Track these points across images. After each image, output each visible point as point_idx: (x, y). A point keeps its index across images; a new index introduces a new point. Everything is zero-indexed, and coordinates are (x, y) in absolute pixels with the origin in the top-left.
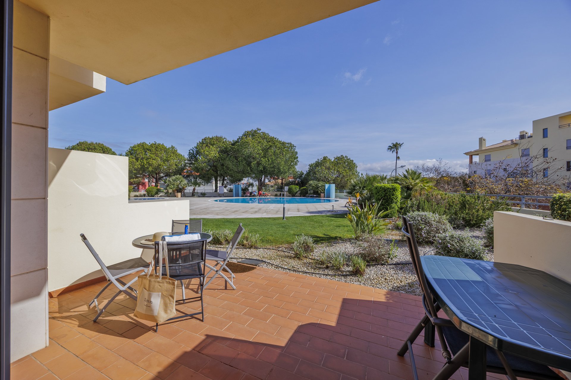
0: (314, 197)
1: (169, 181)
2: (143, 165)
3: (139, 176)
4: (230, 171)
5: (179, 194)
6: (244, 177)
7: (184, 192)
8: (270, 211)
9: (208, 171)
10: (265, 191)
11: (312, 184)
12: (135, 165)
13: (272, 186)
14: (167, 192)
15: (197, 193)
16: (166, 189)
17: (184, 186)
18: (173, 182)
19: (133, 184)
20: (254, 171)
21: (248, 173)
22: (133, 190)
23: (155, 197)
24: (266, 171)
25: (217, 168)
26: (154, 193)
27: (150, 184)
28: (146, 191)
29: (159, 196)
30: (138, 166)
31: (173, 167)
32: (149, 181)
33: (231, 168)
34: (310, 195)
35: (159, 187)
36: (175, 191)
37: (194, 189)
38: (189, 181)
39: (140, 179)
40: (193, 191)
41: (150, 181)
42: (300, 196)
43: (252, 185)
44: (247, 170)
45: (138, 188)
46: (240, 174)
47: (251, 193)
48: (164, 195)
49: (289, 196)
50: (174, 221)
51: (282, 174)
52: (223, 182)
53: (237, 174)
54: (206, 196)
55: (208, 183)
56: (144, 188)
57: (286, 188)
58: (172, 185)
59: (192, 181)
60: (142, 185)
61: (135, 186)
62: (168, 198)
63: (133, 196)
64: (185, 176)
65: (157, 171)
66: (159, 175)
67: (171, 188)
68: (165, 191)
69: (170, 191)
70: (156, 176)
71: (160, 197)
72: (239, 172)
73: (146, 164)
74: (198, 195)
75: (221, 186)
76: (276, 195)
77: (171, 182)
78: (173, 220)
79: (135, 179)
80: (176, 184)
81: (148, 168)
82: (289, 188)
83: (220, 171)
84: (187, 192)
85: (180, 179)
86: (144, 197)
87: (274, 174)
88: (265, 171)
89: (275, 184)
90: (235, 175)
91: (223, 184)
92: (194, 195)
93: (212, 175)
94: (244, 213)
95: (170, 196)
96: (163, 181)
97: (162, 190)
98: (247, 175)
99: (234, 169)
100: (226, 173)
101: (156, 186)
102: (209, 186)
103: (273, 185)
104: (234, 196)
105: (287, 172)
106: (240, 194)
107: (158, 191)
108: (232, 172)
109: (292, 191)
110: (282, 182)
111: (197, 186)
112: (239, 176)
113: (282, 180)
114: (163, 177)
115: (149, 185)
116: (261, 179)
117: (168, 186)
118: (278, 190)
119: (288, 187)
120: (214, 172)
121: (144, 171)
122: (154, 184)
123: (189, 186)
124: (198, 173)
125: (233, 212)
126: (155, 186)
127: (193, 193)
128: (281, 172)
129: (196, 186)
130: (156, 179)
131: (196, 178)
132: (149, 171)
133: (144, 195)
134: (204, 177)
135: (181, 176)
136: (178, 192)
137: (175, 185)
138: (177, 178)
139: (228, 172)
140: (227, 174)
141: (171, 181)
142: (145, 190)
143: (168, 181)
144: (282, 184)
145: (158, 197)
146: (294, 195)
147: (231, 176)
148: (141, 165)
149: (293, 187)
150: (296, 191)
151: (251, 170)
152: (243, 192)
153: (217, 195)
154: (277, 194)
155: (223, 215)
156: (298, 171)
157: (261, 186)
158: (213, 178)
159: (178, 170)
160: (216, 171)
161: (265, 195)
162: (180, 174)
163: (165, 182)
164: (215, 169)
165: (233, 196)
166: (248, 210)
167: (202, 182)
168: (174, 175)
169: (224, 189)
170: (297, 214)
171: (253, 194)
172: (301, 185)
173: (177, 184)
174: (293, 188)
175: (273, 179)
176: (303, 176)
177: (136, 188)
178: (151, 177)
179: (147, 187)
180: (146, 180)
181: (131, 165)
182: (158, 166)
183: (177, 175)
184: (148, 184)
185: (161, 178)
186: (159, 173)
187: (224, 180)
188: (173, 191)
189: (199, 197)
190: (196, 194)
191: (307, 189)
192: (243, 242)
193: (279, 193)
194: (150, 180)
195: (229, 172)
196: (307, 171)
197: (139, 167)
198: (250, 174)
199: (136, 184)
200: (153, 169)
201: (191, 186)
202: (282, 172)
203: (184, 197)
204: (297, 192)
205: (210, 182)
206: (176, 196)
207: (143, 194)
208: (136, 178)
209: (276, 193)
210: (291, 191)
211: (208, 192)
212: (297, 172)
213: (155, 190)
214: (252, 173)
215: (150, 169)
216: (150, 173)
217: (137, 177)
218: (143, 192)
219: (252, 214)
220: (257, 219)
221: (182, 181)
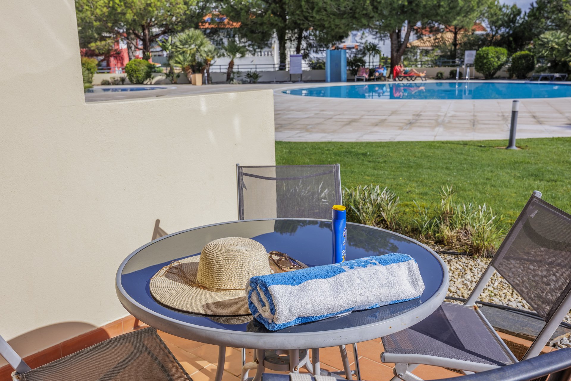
0: (552, 78)
1: (174, 45)
2: (113, 8)
3: (108, 35)
4: (318, 11)
5: (198, 78)
6: (353, 29)
7: (208, 72)
8: (450, 122)
9: (261, 15)
10: (409, 64)
11: (548, 43)
12: (97, 7)
13: (426, 52)
14: (170, 72)
15: (238, 73)
16: (167, 65)
17: (208, 56)
18: (181, 47)
19: (97, 55)
20: (381, 10)
21: (366, 15)
22: (99, 69)
23: (146, 84)
24: (415, 9)
25: (284, 6)
26: (142, 75)
27: (131, 54)
28: (125, 70)
29: (154, 81)
30: (102, 11)
31: (179, 8)
32: (129, 48)
33: (320, 4)
34: (542, 74)
35: (151, 61)
36: (187, 70)
37: (231, 64)
38: (219, 43)
39: (109, 41)
40: (228, 69)
41: (131, 48)
42: (510, 78)
43: (373, 49)
44: (364, 9)
45: (108, 65)
46: (344, 21)
47: (372, 72)
48: (164, 80)
49: (477, 78)
50: (244, 171)
51: (458, 14)
52: (299, 44)
53: (337, 21)
54: (260, 80)
55: (262, 48)
56: (119, 65)
57: (470, 56)
58: (181, 54)
59: (223, 43)
60: (116, 58)
61: (102, 61)
62: (173, 87)
63: (99, 83)
64: (208, 31)
65: (144, 20)
66: (149, 31)
67: (179, 63)
68: (165, 70)
69: (177, 70)
70: (144, 33)
71: (155, 84)
72: (341, 15)
73: (118, 5)
74: (240, 78)
75: (295, 53)
76: (439, 76)
77: (177, 46)
78: (237, 165)
79: (98, 43)
80: (189, 52)
81: (124, 14)
82: (477, 54)
83: (293, 14)
84: (214, 71)
85: (197, 37)
86: (123, 84)
87: (437, 14)
88: (412, 9)
89: (435, 47)
90: (330, 22)
91: (298, 50)
92: (232, 79)
93: (273, 25)
94: (377, 125)
95: (178, 80)
96: (159, 45)
97: (158, 67)
98: (364, 21)
99: (328, 7)
100: (306, 18)
101: (146, 58)
102: (265, 55)
103: (430, 48)
104: (329, 79)
105: (475, 8)
106: (344, 76)
107: (151, 71)
108: (322, 16)
109: (487, 63)
110: (455, 38)
111: (238, 55)
112: (342, 26)
113: (456, 34)
114: (157, 36)
115: (129, 56)
116: (400, 31)
117: (170, 57)
118: (445, 62)
119: (474, 53)
120: (276, 18)
121: (116, 22)
122: (140, 54)
123: (219, 57)
124: (237, 21)
125: (347, 125)
126: (143, 58)
127: (228, 74)
128: (458, 8)
129: (234, 55)
130: (144, 40)
131: (234, 37)
132: (127, 21)
133: (123, 81)
134: (252, 32)
135: (198, 32)
136: (194, 72)
137: (187, 53)
138: (191, 38)
139: (312, 17)
140: (309, 21)
141: (178, 44)
142: (123, 69)
143: (171, 45)
144: (455, 44)
145: (151, 84)
146: (490, 76)
147: (320, 26)
148: (108, 7)
149: (491, 51)
150: (499, 63)
151: (375, 8)
152: (349, 70)
153: (286, 79)
154: (441, 74)
155: (324, 131)
156: (504, 6)
157: (398, 51)
158: (274, 33)
159: (192, 17)
160: (279, 16)
161: (411, 77)
162: (197, 27)
163: (164, 48)
164: (279, 9)
165: (324, 81)
166: (384, 118)
167: (249, 46)
168: (183, 30)
169: (303, 62)
170: (542, 132)
171: (377, 74)
172: (513, 46)
173: (192, 52)
174: (490, 55)
175: (431, 32)
176: (520, 20)
177: (104, 63)
178: (133, 36)
179: (126, 62)
180: (123, 46)
181: (87, 8)
182: (144, 8)
183: (189, 27)
184: (128, 53)
185: (153, 38)
186: (149, 26)
187: (299, 39)
188: (183, 69)
189: (244, 82)
190: (236, 75)
191: (533, 56)
192: (438, 230)
193: (446, 70)
194: (131, 43)
195: (314, 15)
196: (532, 5)
197: (104, 14)
198: (372, 17)
199: (103, 54)
200: (135, 17)
201: (224, 55)
202: (461, 8)
203: (209, 83)
204: (500, 67)
205: (267, 45)
206: (190, 83)
207: (119, 79)
208: (101, 40)
209: (437, 69)
210: (484, 64)
211: (263, 70)
212: (500, 9)
213: (143, 68)
214: (376, 15)
215: (129, 16)
216: (130, 25)
217: (103, 39)
218: (118, 73)
219: (401, 128)
220: (430, 145)
221: (202, 44)
